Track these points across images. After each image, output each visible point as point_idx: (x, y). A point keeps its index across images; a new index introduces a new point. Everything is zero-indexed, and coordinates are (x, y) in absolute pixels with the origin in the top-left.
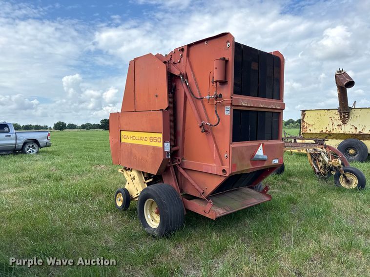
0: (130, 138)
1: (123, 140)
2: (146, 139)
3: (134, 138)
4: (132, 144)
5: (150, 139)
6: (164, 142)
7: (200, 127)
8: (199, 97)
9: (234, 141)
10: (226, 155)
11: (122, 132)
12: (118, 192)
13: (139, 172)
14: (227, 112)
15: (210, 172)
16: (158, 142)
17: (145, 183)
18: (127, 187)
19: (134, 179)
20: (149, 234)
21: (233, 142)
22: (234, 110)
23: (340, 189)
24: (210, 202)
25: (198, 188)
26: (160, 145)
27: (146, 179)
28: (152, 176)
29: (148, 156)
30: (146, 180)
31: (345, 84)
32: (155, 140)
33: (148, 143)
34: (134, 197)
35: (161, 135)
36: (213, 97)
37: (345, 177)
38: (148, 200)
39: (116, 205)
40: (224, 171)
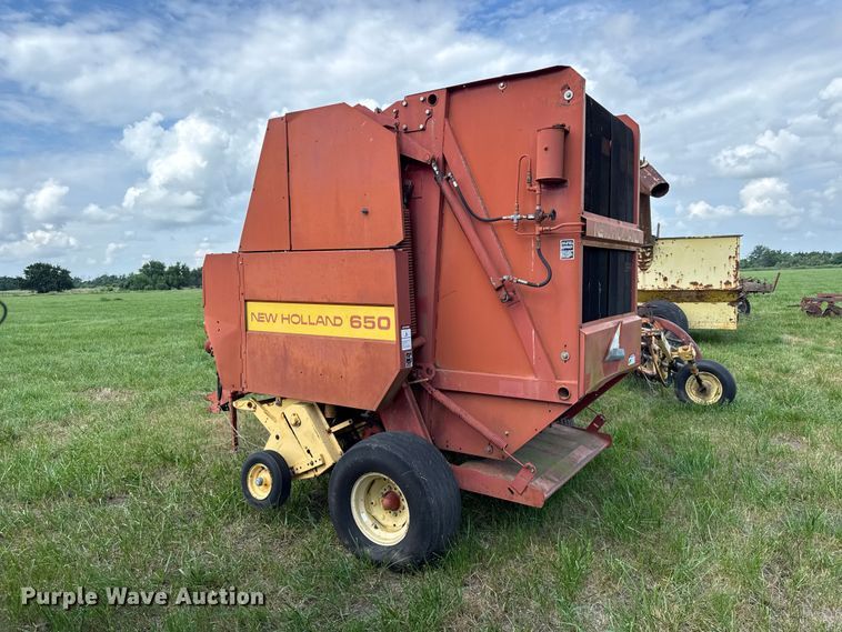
0: (279, 319)
1: (253, 326)
2: (338, 322)
3: (296, 319)
4: (289, 336)
5: (352, 322)
6: (400, 327)
7: (498, 289)
8: (485, 217)
9: (585, 320)
10: (565, 354)
11: (248, 303)
12: (254, 462)
13: (311, 406)
14: (568, 254)
15: (520, 395)
16: (380, 327)
17: (329, 432)
18: (271, 445)
19: (297, 424)
20: (378, 564)
21: (584, 322)
22: (586, 249)
23: (690, 407)
24: (528, 468)
25: (490, 435)
26: (390, 335)
27: (331, 423)
28: (366, 415)
29: (345, 364)
30: (331, 426)
31: (651, 189)
32: (368, 325)
33: (346, 331)
34: (300, 471)
35: (390, 313)
36: (531, 217)
37: (699, 381)
38: (364, 477)
39: (249, 496)
40: (564, 391)
